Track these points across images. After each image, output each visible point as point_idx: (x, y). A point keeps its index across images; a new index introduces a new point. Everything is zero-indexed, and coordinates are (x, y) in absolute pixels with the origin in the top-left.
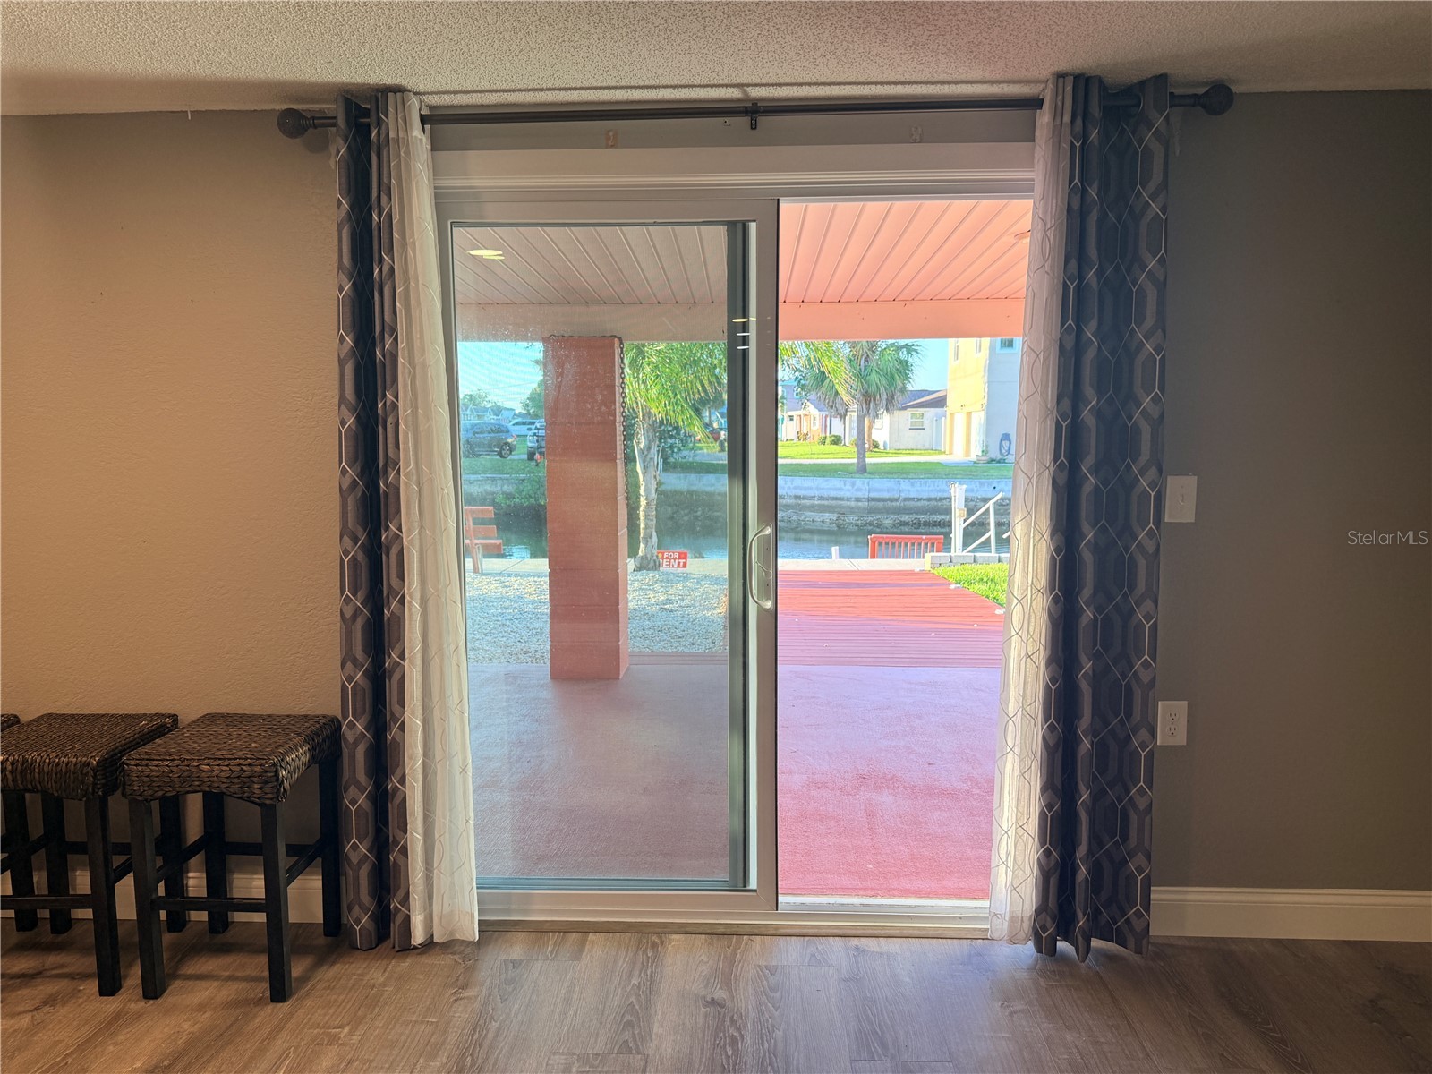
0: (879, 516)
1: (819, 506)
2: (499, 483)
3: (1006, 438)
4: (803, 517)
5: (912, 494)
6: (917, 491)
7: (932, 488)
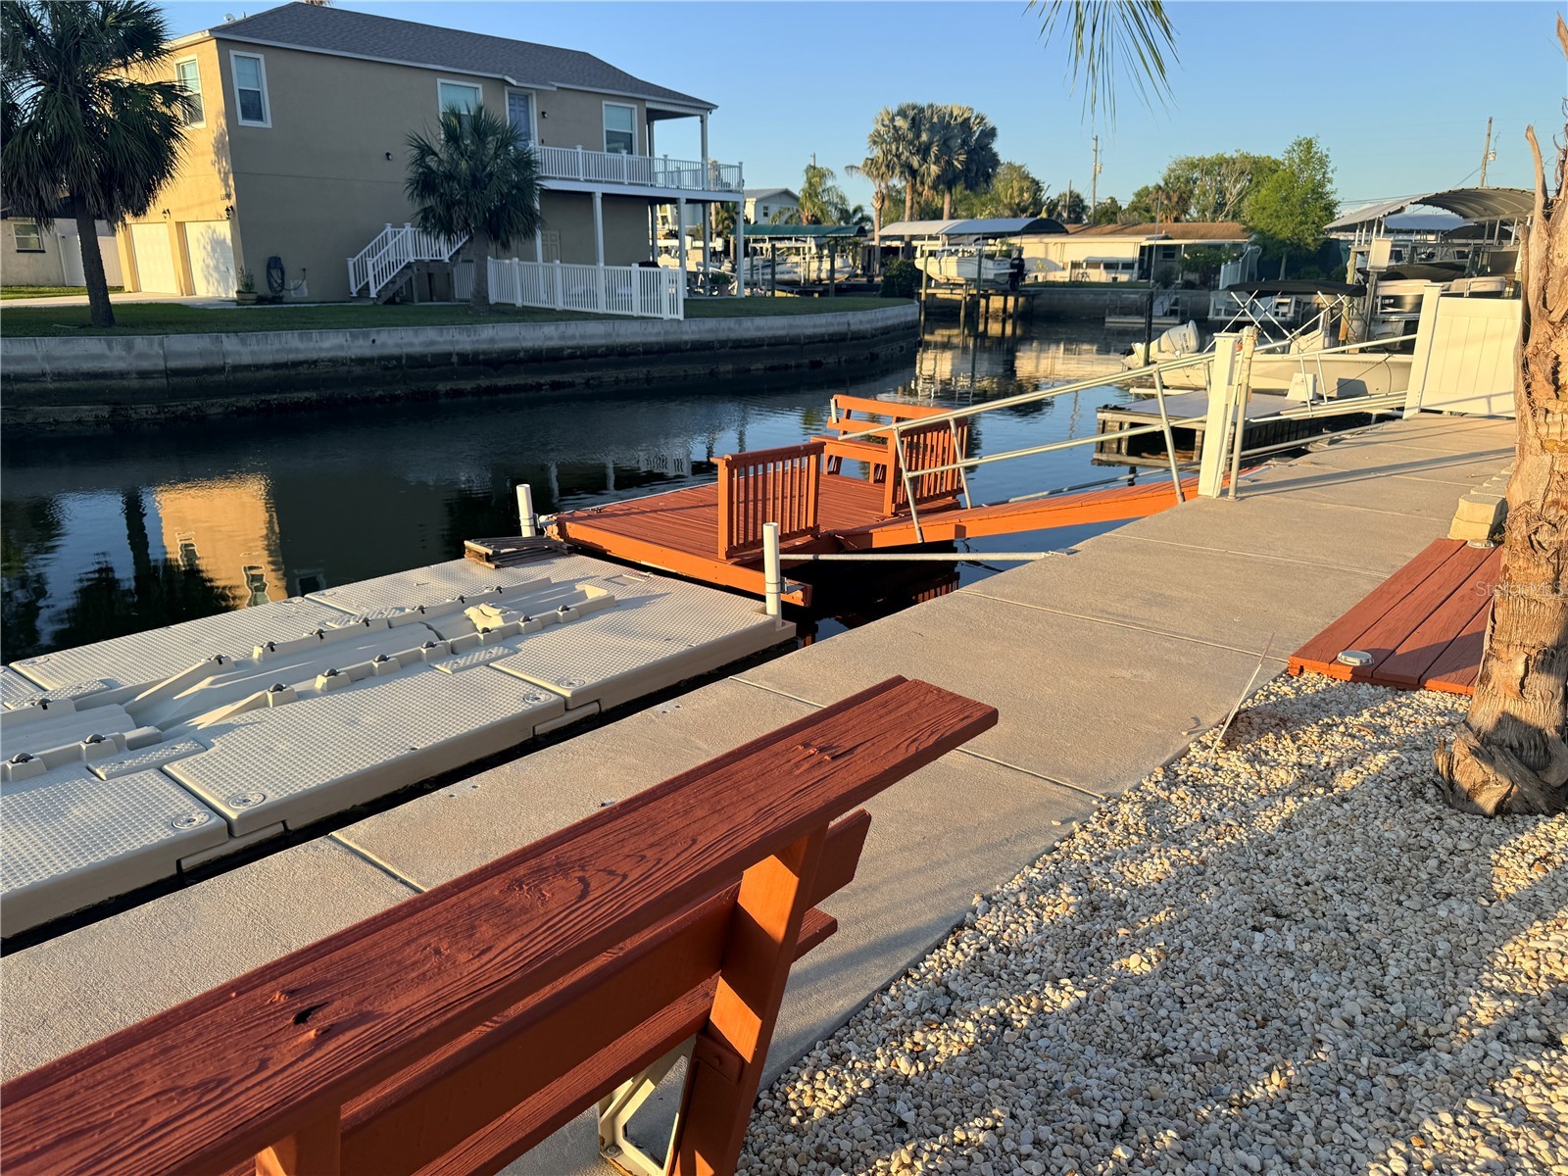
3: (274, 264)
4: (29, 418)
5: (247, 360)
6: (253, 353)
7: (276, 346)
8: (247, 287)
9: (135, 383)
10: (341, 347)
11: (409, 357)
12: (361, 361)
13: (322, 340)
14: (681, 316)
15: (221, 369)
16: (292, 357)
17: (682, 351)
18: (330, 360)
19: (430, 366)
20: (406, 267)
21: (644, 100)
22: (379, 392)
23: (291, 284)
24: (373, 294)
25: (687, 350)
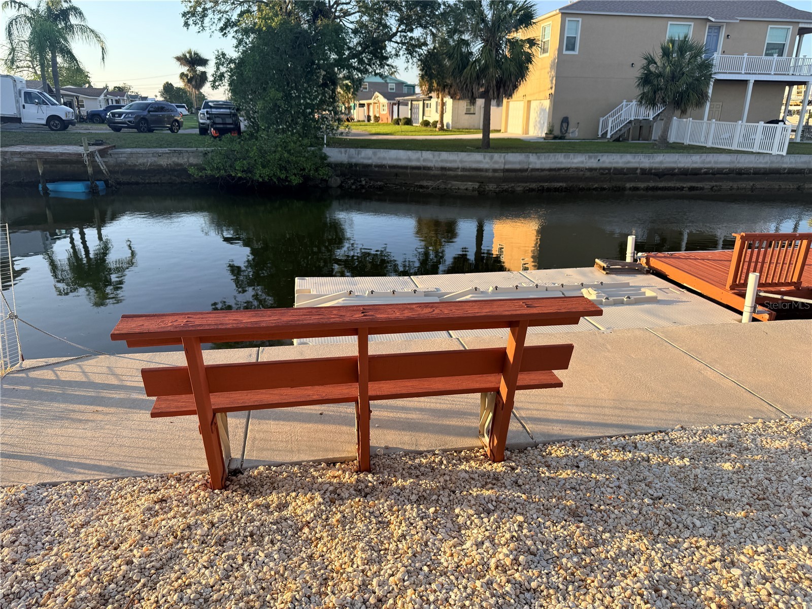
0: (513, 185)
1: (462, 176)
2: (186, 155)
3: (565, 120)
4: (449, 186)
5: (538, 166)
6: (542, 163)
7: (553, 160)
8: (550, 131)
9: (490, 174)
10: (582, 162)
11: (615, 169)
12: (591, 170)
13: (574, 158)
14: (784, 153)
15: (526, 170)
16: (559, 166)
17: (780, 174)
18: (576, 168)
19: (625, 174)
20: (629, 123)
21: (799, 23)
22: (596, 186)
23: (571, 130)
24: (609, 136)
25: (784, 174)
